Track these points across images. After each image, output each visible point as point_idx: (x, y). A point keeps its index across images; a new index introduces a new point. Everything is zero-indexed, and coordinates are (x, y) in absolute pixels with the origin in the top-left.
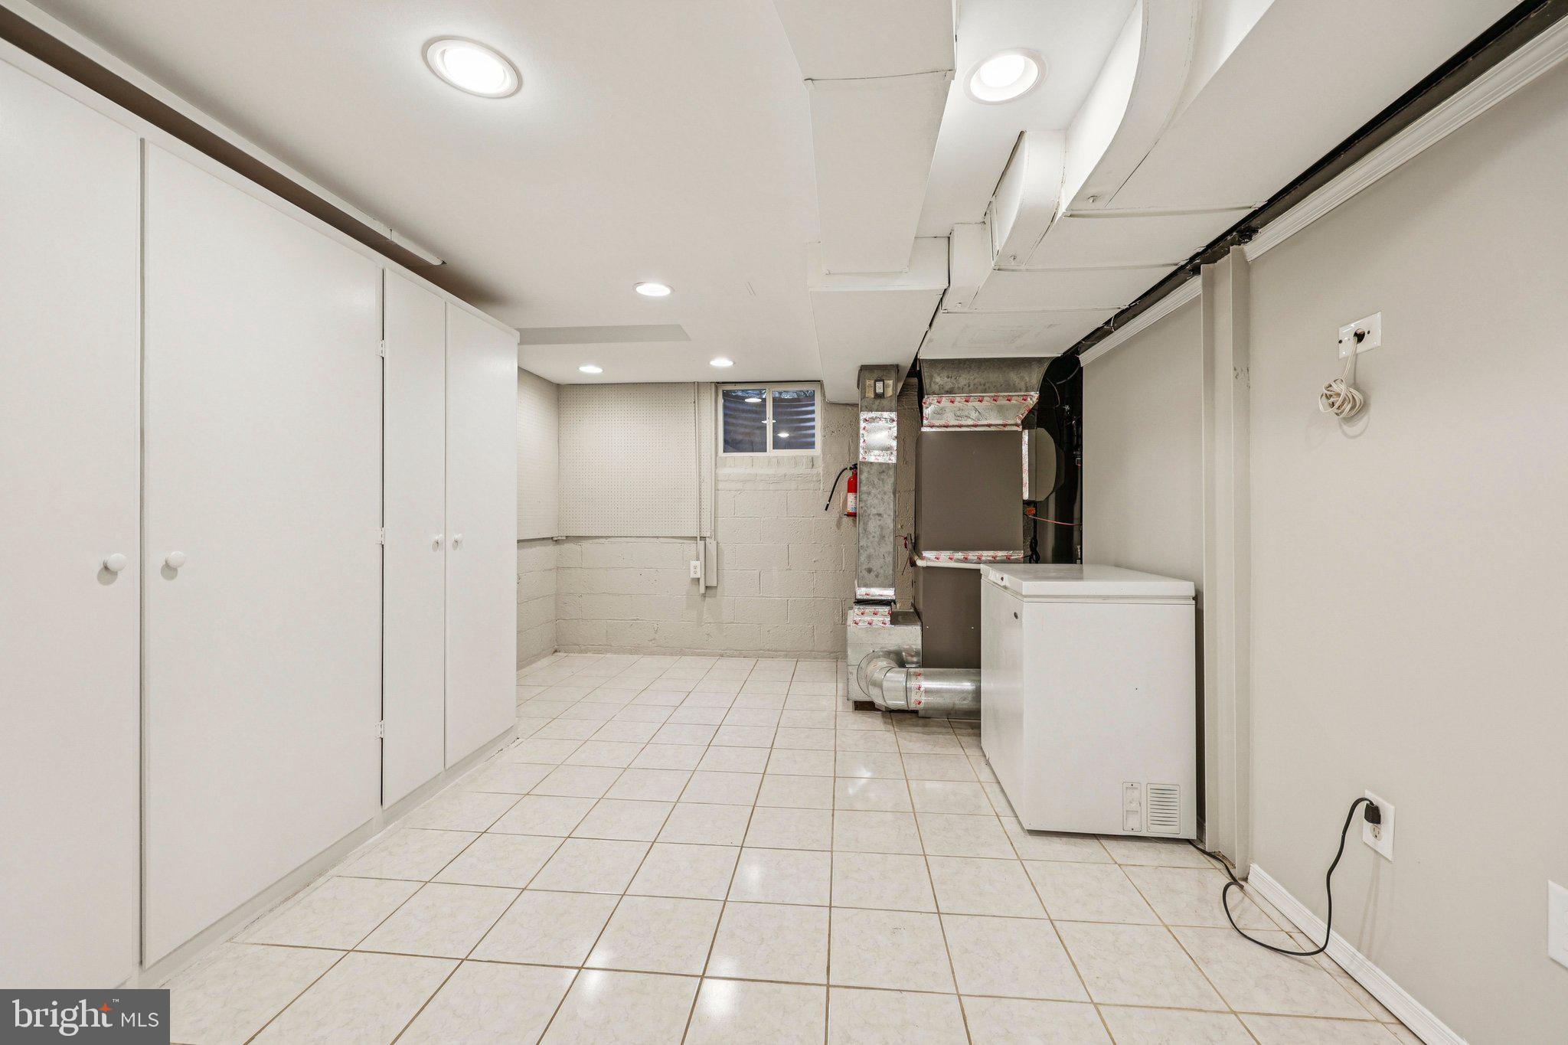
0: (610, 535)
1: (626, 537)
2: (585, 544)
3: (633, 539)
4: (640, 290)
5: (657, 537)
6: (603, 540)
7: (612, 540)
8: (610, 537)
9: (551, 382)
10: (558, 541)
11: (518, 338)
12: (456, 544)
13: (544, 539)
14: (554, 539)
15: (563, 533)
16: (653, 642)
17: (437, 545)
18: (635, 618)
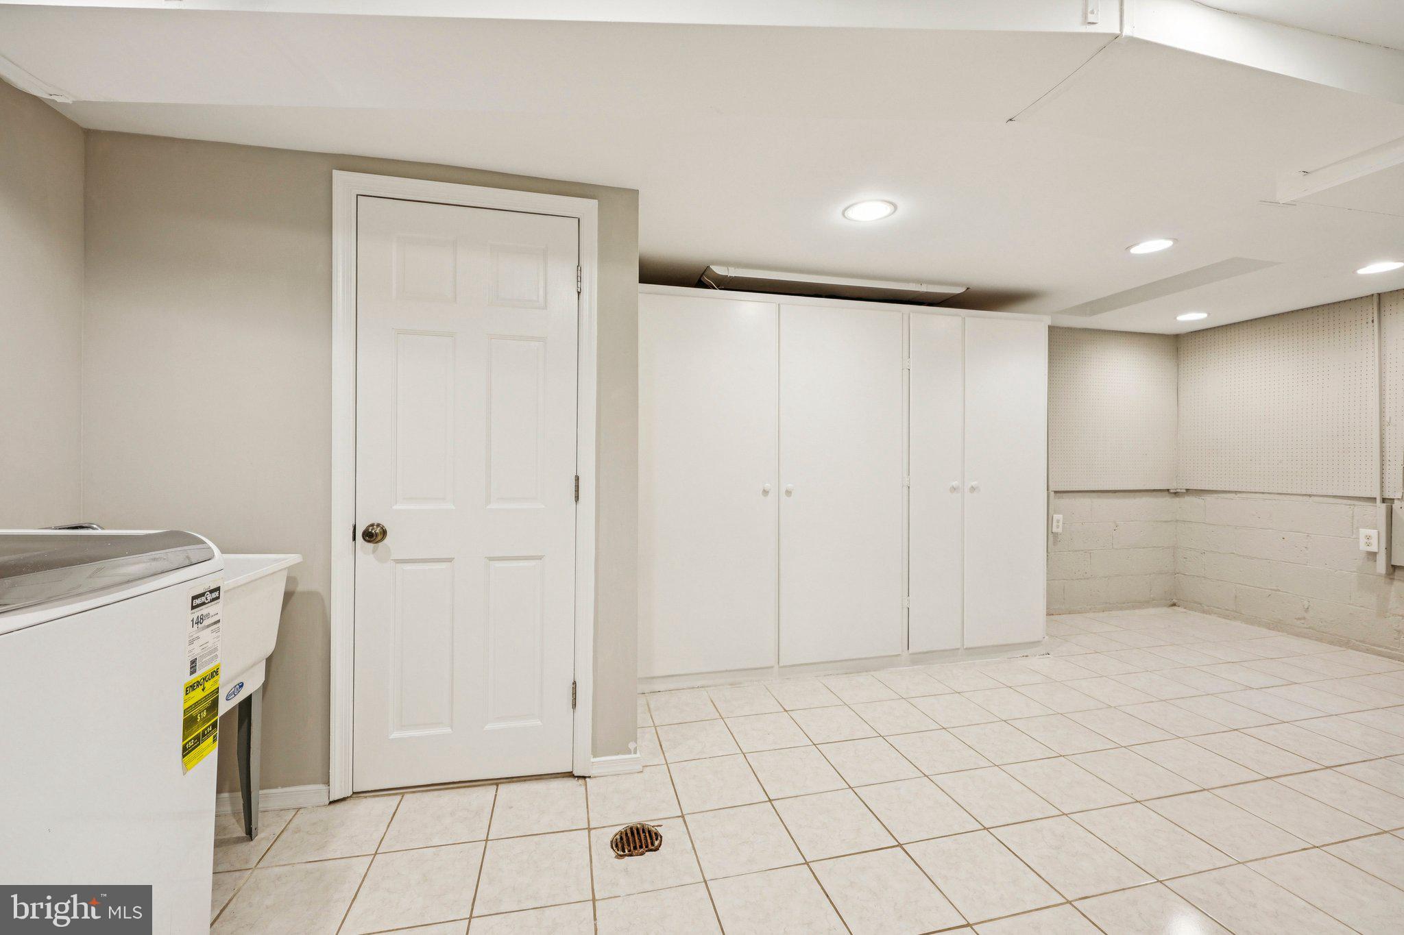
0: (1239, 490)
1: (1263, 493)
2: (1209, 499)
3: (1272, 496)
4: (1135, 250)
5: (1310, 496)
6: (1231, 495)
7: (1244, 495)
8: (1240, 492)
9: (1165, 335)
10: (1176, 494)
11: (1048, 321)
12: (973, 489)
13: (1154, 490)
14: (1171, 491)
15: (1182, 486)
16: (1303, 621)
17: (954, 489)
18: (1275, 588)
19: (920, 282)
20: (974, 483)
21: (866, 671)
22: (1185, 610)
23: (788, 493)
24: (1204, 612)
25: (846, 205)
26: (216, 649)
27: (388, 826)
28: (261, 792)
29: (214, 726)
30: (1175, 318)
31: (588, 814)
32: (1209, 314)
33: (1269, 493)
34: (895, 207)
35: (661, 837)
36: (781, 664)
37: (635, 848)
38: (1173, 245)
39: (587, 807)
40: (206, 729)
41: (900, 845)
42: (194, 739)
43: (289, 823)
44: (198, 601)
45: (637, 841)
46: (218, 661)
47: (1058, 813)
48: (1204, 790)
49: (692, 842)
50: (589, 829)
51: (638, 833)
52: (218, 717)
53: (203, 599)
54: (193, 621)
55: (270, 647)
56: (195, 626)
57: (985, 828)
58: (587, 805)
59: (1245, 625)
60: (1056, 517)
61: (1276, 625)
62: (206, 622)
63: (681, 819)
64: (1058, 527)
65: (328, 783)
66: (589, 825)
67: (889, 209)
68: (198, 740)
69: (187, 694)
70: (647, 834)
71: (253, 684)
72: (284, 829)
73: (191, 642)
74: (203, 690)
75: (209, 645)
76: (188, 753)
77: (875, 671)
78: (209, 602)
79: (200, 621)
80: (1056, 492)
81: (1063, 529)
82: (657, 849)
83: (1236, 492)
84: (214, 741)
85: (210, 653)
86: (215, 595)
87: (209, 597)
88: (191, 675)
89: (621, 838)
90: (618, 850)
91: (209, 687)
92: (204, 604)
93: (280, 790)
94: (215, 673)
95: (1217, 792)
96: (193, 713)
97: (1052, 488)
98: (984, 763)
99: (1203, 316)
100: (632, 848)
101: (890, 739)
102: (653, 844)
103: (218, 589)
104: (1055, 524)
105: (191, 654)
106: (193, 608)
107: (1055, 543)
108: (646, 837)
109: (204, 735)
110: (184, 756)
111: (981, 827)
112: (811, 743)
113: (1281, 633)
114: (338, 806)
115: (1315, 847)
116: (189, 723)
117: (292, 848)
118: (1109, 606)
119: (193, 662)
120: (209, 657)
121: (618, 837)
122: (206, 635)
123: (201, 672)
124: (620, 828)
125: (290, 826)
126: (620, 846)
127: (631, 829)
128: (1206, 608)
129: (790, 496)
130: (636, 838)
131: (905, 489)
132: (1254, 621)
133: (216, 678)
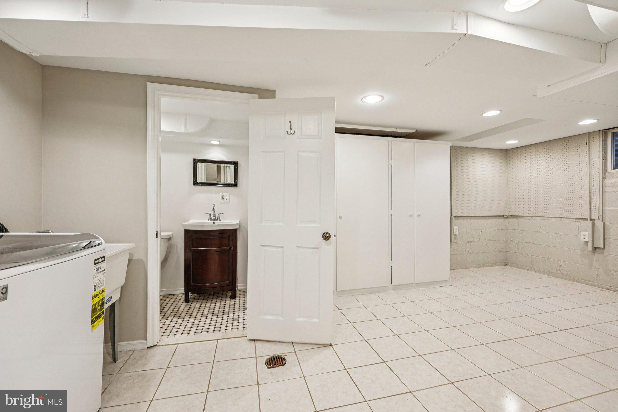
2: (520, 219)
4: (485, 115)
5: (561, 218)
6: (529, 218)
8: (533, 217)
9: (502, 149)
10: (507, 217)
11: (450, 144)
12: (419, 216)
13: (497, 216)
14: (505, 216)
15: (509, 214)
16: (558, 271)
17: (411, 216)
18: (547, 257)
19: (396, 128)
20: (419, 213)
21: (374, 293)
22: (510, 267)
23: (340, 217)
24: (518, 268)
25: (362, 98)
26: (103, 282)
27: (172, 357)
28: (119, 343)
29: (103, 312)
30: (505, 142)
31: (256, 351)
32: (519, 141)
33: (545, 217)
34: (383, 98)
35: (286, 360)
36: (338, 290)
37: (275, 364)
38: (500, 113)
39: (255, 349)
40: (100, 314)
41: (384, 362)
42: (95, 317)
43: (130, 356)
44: (97, 261)
45: (276, 362)
46: (104, 287)
47: (450, 349)
48: (511, 339)
49: (299, 362)
50: (256, 357)
51: (276, 359)
52: (104, 309)
53: (99, 261)
54: (95, 269)
55: (122, 282)
56: (96, 271)
57: (420, 355)
58: (255, 348)
59: (535, 273)
60: (455, 227)
61: (548, 273)
62: (100, 270)
63: (294, 353)
64: (456, 232)
65: (146, 340)
66: (256, 356)
67: (380, 98)
68: (97, 318)
69: (93, 299)
70: (280, 359)
71: (116, 297)
72: (129, 358)
73: (94, 278)
74: (99, 298)
75: (101, 279)
76: (93, 323)
77: (377, 293)
78: (101, 262)
79: (97, 270)
80: (455, 217)
81: (458, 232)
82: (284, 365)
83: (531, 217)
84: (103, 319)
85: (102, 283)
86: (103, 259)
87: (101, 260)
88: (94, 291)
89: (269, 361)
90: (268, 365)
91: (101, 296)
92: (99, 263)
93: (126, 343)
94: (103, 291)
95: (516, 340)
96: (95, 307)
97: (454, 215)
98: (421, 330)
99: (516, 142)
100: (274, 364)
101: (383, 321)
102: (282, 363)
103: (104, 257)
104: (455, 230)
105: (94, 283)
106: (95, 264)
107: (455, 239)
108: (280, 360)
109: (99, 316)
110: (92, 324)
111: (418, 355)
112: (349, 322)
113: (549, 276)
114: (151, 349)
115: (553, 361)
116: (94, 311)
117: (132, 366)
118: (478, 266)
119: (95, 286)
120: (101, 284)
121: (268, 360)
122: (100, 276)
123: (98, 290)
124: (269, 357)
125: (131, 357)
126: (269, 364)
127: (274, 357)
128: (519, 266)
129: (341, 218)
130: (276, 361)
131: (390, 216)
132: (538, 271)
133: (104, 293)
